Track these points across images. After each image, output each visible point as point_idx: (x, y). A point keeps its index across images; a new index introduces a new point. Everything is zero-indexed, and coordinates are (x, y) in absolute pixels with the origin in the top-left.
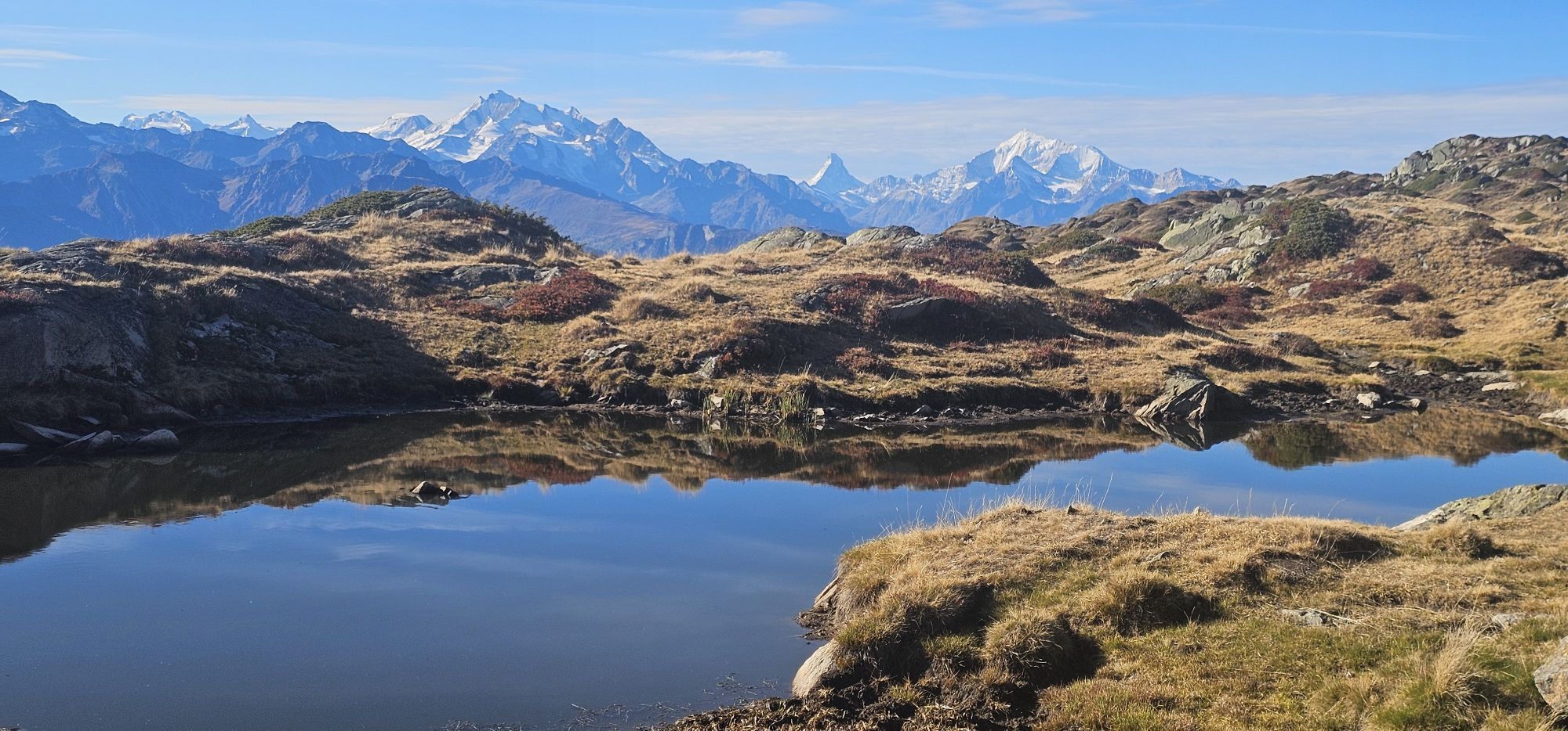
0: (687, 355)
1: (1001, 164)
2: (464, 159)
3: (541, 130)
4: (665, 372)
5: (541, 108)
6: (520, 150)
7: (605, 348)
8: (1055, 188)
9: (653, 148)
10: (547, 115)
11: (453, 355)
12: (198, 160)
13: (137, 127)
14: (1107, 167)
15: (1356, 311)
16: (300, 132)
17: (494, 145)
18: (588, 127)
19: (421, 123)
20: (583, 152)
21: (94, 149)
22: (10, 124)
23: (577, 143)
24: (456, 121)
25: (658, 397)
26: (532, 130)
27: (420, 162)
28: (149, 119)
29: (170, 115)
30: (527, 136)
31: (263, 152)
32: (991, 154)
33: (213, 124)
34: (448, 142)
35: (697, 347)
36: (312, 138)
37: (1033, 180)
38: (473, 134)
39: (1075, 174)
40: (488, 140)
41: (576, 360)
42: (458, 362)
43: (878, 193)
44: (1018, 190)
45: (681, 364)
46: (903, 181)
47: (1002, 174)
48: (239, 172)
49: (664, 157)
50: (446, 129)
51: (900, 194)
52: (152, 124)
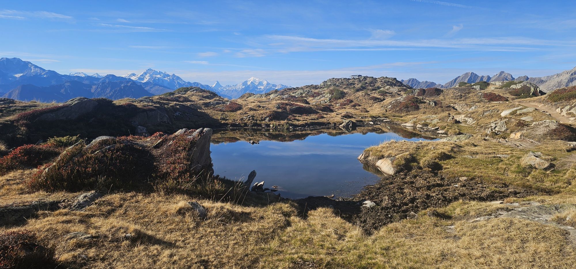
0: (263, 117)
1: (249, 83)
2: (143, 82)
3: (159, 76)
4: (260, 121)
5: (158, 72)
6: (154, 80)
7: (247, 116)
8: (259, 87)
9: (182, 80)
10: (160, 73)
11: (219, 118)
12: (86, 82)
13: (73, 75)
14: (268, 84)
15: (349, 108)
16: (108, 76)
17: (149, 79)
18: (168, 75)
19: (134, 75)
20: (167, 80)
21: (63, 80)
22: (44, 75)
23: (166, 79)
24: (141, 74)
25: (260, 125)
26: (157, 76)
27: (134, 82)
28: (75, 74)
29: (80, 73)
30: (156, 77)
31: (101, 81)
32: (247, 81)
33: (89, 75)
34: (139, 78)
35: (264, 116)
36: (111, 78)
37: (254, 86)
38: (145, 77)
39: (262, 85)
40: (148, 78)
41: (242, 119)
42: (220, 120)
43: (226, 88)
44: (252, 88)
45: (262, 119)
46: (230, 86)
47: (249, 85)
48: (95, 84)
49: (184, 81)
50: (139, 76)
51: (230, 89)
52: (76, 75)
